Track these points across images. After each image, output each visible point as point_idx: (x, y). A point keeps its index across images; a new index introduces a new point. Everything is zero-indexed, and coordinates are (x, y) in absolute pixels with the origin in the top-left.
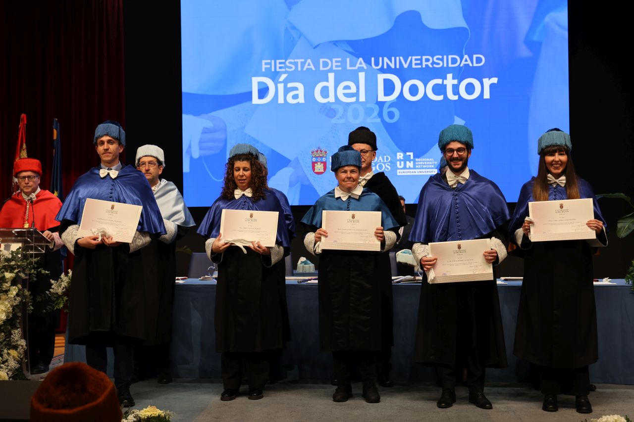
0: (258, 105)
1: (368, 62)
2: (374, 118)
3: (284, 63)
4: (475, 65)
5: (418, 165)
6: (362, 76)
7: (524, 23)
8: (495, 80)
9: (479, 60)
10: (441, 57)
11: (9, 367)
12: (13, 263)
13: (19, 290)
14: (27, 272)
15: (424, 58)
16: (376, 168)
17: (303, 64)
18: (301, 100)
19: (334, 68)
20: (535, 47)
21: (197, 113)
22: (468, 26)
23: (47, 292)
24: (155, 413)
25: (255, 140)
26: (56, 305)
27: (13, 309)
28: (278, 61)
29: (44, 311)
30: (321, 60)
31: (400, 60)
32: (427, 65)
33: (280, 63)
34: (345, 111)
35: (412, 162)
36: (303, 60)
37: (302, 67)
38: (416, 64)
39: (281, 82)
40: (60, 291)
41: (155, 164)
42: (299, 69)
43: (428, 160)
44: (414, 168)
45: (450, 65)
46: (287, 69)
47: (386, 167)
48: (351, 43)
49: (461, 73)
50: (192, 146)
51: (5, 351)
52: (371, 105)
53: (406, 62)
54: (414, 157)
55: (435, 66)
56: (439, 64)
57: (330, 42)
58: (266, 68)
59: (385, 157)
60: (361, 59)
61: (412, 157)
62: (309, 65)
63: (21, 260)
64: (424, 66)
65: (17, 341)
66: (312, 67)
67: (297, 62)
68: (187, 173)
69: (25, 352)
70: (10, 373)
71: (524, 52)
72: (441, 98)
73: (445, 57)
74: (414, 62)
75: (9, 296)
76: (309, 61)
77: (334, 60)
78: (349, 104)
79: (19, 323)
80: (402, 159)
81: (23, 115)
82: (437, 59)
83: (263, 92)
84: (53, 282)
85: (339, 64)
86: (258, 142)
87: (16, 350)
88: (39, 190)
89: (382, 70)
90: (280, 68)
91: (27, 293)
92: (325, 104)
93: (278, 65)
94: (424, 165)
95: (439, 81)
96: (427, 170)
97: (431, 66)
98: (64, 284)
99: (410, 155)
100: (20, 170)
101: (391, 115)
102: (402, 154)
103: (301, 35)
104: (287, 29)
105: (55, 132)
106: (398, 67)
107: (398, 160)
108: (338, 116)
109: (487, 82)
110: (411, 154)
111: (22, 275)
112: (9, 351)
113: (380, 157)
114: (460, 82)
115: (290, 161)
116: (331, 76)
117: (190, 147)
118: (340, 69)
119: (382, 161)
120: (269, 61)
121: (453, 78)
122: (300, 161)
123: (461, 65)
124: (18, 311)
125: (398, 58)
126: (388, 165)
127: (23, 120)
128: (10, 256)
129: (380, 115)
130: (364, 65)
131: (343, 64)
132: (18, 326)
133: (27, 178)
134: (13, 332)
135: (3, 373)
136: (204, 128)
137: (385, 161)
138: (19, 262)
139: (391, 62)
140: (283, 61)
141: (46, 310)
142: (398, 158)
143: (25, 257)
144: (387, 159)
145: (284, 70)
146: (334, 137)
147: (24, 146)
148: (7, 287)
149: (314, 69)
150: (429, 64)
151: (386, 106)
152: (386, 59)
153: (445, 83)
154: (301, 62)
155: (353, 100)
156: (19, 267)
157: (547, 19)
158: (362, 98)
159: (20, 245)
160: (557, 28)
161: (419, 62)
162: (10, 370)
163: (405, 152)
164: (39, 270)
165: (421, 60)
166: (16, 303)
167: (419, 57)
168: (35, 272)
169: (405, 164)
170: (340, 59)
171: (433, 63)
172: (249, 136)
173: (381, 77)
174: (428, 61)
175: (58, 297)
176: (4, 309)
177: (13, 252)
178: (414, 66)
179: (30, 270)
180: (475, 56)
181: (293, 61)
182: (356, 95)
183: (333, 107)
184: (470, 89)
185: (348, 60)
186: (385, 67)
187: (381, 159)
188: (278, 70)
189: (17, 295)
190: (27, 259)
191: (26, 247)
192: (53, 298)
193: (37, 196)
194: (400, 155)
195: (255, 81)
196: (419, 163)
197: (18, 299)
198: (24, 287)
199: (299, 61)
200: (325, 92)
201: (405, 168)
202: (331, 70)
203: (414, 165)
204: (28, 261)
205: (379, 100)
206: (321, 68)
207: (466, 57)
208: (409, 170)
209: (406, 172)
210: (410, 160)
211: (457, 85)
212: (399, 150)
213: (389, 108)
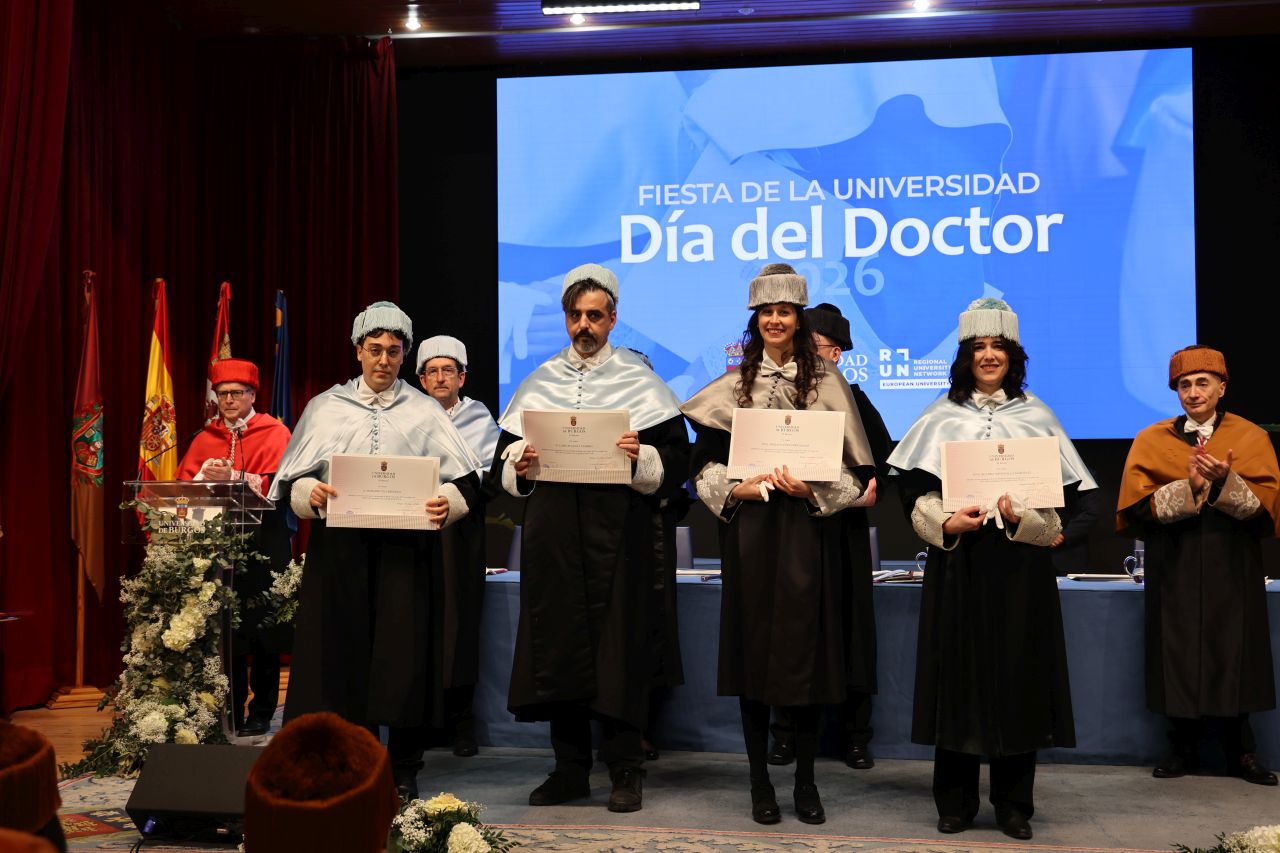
0: (632, 265)
1: (827, 187)
2: (840, 287)
3: (678, 190)
4: (1022, 191)
5: (918, 371)
6: (816, 212)
7: (1111, 117)
8: (1058, 218)
9: (1029, 183)
10: (959, 177)
11: (200, 723)
12: (207, 541)
13: (218, 589)
14: (232, 557)
15: (929, 179)
17: (711, 192)
18: (708, 255)
19: (767, 199)
20: (1132, 158)
21: (524, 280)
22: (1010, 122)
23: (266, 593)
24: (452, 805)
26: (280, 615)
27: (208, 622)
28: (667, 187)
29: (260, 626)
30: (744, 185)
31: (885, 182)
32: (933, 193)
33: (671, 191)
35: (907, 366)
36: (712, 185)
37: (710, 197)
38: (914, 191)
39: (672, 224)
40: (287, 591)
41: (452, 371)
42: (705, 201)
43: (936, 362)
44: (911, 376)
45: (976, 192)
46: (683, 201)
47: (859, 375)
48: (796, 153)
49: (997, 206)
50: (515, 337)
51: (194, 694)
52: (834, 264)
53: (896, 188)
54: (910, 357)
55: (948, 193)
56: (956, 190)
57: (760, 152)
58: (645, 200)
59: (858, 356)
60: (815, 183)
61: (906, 358)
62: (723, 193)
63: (221, 536)
64: (929, 194)
65: (213, 677)
66: (727, 196)
67: (702, 188)
68: (505, 385)
69: (227, 696)
70: (202, 734)
71: (1112, 166)
72: (959, 250)
73: (967, 177)
74: (910, 187)
75: (200, 598)
76: (722, 186)
77: (767, 184)
79: (217, 646)
80: (889, 359)
81: (225, 285)
82: (953, 181)
83: (641, 241)
84: (274, 574)
85: (776, 191)
86: (631, 330)
87: (212, 693)
88: (253, 413)
89: (854, 202)
90: (671, 199)
91: (231, 594)
92: (750, 262)
93: (667, 195)
94: (929, 371)
95: (956, 221)
96: (934, 381)
97: (941, 194)
98: (295, 579)
99: (903, 354)
100: (220, 381)
101: (869, 282)
102: (889, 352)
103: (708, 140)
104: (683, 129)
105: (279, 313)
106: (881, 195)
107: (882, 363)
109: (1044, 222)
110: (906, 351)
111: (223, 562)
112: (200, 696)
114: (993, 223)
115: (689, 364)
116: (762, 213)
117: (511, 339)
118: (778, 199)
119: (853, 364)
120: (652, 187)
121: (982, 215)
122: (706, 365)
123: (997, 192)
124: (216, 624)
125: (881, 180)
126: (863, 371)
127: (224, 292)
128: (203, 530)
129: (850, 281)
130: (820, 193)
131: (784, 192)
132: (215, 651)
133: (229, 395)
134: (206, 662)
135: (188, 732)
136: (536, 306)
137: (858, 364)
138: (217, 539)
139: (869, 187)
140: (677, 186)
141: (263, 623)
142: (882, 359)
143: (228, 531)
144: (862, 360)
145: (677, 203)
147: (227, 338)
148: (197, 582)
149: (730, 200)
150: (938, 189)
151: (860, 265)
152: (860, 183)
153: (966, 225)
154: (709, 189)
155: (801, 254)
156: (217, 548)
157: (1154, 107)
158: (817, 251)
159: (219, 510)
160: (1172, 124)
161: (920, 186)
162: (201, 728)
163: (894, 348)
164: (252, 554)
165: (923, 183)
166: (213, 610)
167: (921, 178)
168: (245, 558)
169: (894, 369)
170: (777, 183)
171: (946, 188)
173: (851, 214)
174: (935, 185)
175: (284, 601)
176: (191, 621)
177: (207, 522)
178: (910, 194)
179: (237, 554)
180: (1021, 176)
181: (693, 186)
182: (806, 246)
184: (1012, 235)
185: (792, 183)
186: (859, 196)
187: (851, 361)
188: (667, 202)
189: (215, 597)
190: (232, 535)
191: (229, 515)
192: (276, 605)
193: (249, 424)
194: (885, 354)
195: (627, 222)
196: (920, 368)
197: (217, 604)
198: (225, 583)
199: (705, 187)
200: (750, 242)
201: (894, 376)
202: (761, 203)
203: (911, 371)
204: (233, 539)
205: (847, 255)
206: (745, 200)
207: (1005, 177)
208: (902, 381)
209: (896, 384)
210: (903, 364)
211: (988, 227)
212: (883, 344)
213: (865, 268)
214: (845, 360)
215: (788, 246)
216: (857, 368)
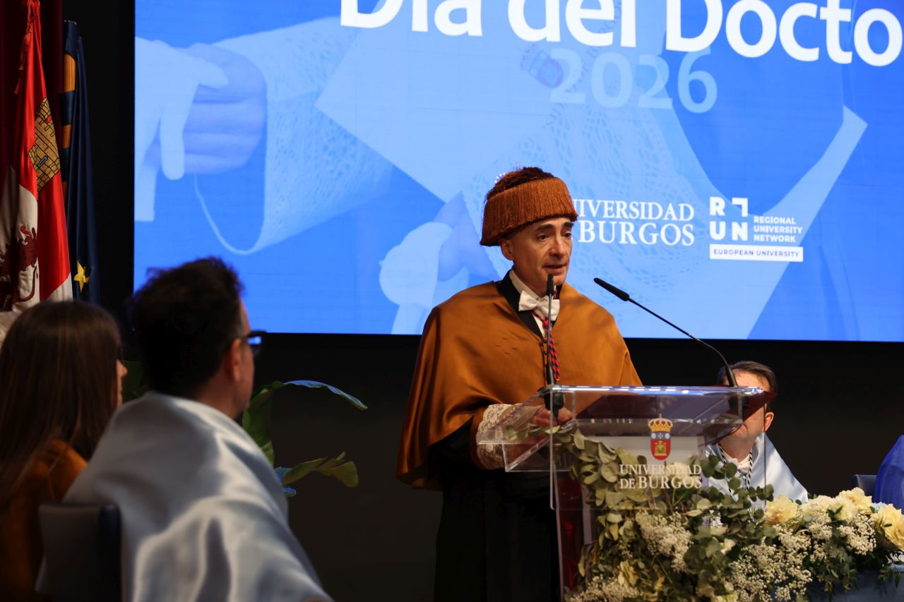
0: (357, 30)
2: (656, 96)
5: (759, 233)
16: (659, 238)
18: (473, 26)
21: (180, 38)
25: (347, 136)
34: (586, 69)
35: (745, 225)
43: (782, 220)
44: (751, 241)
47: (683, 236)
50: (164, 139)
52: (650, 59)
54: (751, 211)
59: (682, 206)
61: (745, 213)
68: (145, 224)
72: (811, 55)
78: (594, 51)
80: (722, 213)
92: (534, 44)
94: (774, 234)
95: (809, 10)
96: (779, 249)
99: (740, 207)
101: (697, 91)
102: (722, 202)
107: (713, 218)
108: (569, 81)
110: (743, 202)
113: (670, 207)
114: (856, 17)
115: (442, 203)
117: (157, 141)
119: (674, 218)
121: (842, 6)
122: (468, 206)
126: (688, 229)
129: (672, 88)
136: (200, 86)
137: (682, 218)
142: (713, 213)
144: (687, 212)
146: (557, 142)
151: (686, 64)
155: (606, 39)
158: (629, 38)
163: (728, 196)
169: (729, 228)
172: (331, 122)
182: (613, 26)
183: (556, 54)
184: (878, 38)
187: (673, 213)
194: (717, 205)
196: (763, 229)
200: (535, 10)
201: (728, 240)
203: (751, 233)
205: (670, 47)
208: (738, 247)
209: (731, 252)
210: (740, 220)
211: (850, 23)
212: (715, 190)
213: (693, 69)
214: (665, 210)
215: (590, 25)
216: (680, 225)
